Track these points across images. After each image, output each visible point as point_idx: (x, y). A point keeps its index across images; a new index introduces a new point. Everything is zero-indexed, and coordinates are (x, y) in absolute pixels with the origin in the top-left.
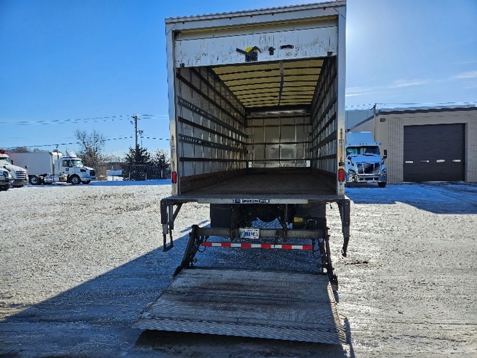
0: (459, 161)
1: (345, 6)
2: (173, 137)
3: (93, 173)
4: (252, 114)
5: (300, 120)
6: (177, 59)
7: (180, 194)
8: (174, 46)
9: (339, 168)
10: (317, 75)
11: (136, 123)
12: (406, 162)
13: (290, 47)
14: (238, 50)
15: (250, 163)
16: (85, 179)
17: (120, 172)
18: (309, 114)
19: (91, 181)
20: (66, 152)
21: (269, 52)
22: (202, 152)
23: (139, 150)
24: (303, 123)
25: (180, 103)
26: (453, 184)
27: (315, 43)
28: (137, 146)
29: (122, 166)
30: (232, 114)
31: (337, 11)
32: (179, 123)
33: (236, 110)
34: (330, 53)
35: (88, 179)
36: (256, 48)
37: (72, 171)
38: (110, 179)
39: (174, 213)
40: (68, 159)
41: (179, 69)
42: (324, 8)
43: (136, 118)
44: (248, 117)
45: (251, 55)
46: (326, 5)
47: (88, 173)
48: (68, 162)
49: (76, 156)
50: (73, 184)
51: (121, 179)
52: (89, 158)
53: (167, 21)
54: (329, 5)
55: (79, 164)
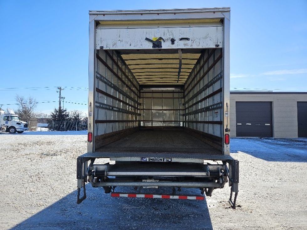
0: (269, 124)
1: (229, 11)
2: (91, 103)
3: (26, 126)
4: (144, 89)
5: (176, 95)
6: (97, 43)
7: (94, 151)
8: (95, 33)
9: (225, 133)
10: (194, 64)
11: (60, 92)
12: (238, 124)
13: (187, 39)
14: (147, 39)
15: (142, 123)
16: (19, 130)
17: (47, 125)
18: (182, 91)
19: (24, 131)
20: (7, 110)
21: (171, 42)
22: (112, 116)
23: (61, 110)
24: (178, 97)
25: (97, 78)
26: (266, 139)
27: (206, 38)
28: (60, 107)
29: (48, 121)
30: (132, 88)
31: (223, 15)
32: (96, 93)
33: (134, 86)
34: (217, 46)
35: (22, 130)
36: (161, 38)
37: (10, 124)
38: (39, 129)
39: (88, 166)
40: (8, 115)
41: (98, 50)
42: (214, 12)
43: (60, 89)
44: (141, 91)
45: (157, 44)
46: (216, 10)
47: (22, 125)
48: (8, 117)
49: (15, 114)
50: (11, 133)
51: (47, 130)
52: (25, 115)
53: (91, 13)
54: (218, 10)
55: (16, 120)
